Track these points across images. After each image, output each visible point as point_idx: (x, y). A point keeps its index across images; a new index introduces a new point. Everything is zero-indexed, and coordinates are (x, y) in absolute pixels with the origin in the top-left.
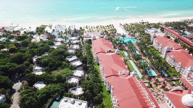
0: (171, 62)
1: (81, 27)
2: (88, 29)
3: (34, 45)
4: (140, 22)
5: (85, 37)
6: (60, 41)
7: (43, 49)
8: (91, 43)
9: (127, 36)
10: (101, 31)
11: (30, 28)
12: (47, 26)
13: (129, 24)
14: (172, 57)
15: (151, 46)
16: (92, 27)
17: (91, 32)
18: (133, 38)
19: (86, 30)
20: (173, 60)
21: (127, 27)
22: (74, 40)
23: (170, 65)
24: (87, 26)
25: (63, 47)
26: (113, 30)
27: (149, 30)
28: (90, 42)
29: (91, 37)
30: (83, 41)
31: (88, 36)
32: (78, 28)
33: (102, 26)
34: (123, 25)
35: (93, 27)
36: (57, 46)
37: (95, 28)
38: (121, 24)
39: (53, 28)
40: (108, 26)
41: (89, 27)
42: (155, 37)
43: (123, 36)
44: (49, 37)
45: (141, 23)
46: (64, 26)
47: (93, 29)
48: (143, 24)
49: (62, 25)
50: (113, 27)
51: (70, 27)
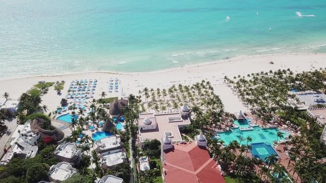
1: (131, 95)
2: (150, 100)
4: (271, 72)
5: (142, 131)
8: (158, 155)
10: (182, 108)
11: (6, 95)
12: (51, 84)
13: (248, 79)
16: (158, 90)
17: (157, 108)
19: (143, 99)
22: (109, 151)
24: (146, 90)
26: (214, 103)
28: (153, 148)
29: (156, 130)
30: (137, 143)
31: (150, 127)
33: (183, 87)
34: (232, 79)
35: (161, 91)
37: (167, 93)
38: (228, 79)
39: (64, 94)
40: (197, 86)
41: (152, 90)
44: (44, 136)
45: (275, 73)
47: (161, 98)
48: (281, 77)
49: (88, 81)
50: (210, 91)
51: (103, 94)
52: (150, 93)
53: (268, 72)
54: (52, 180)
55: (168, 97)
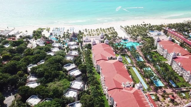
0: (179, 70)
1: (80, 31)
2: (88, 33)
3: (29, 52)
4: (141, 24)
5: (84, 42)
6: (58, 46)
7: (38, 56)
8: (91, 48)
9: (129, 40)
10: (101, 35)
11: (26, 31)
12: (44, 29)
13: (130, 27)
14: (179, 64)
15: (155, 50)
16: (91, 30)
17: (90, 35)
18: (136, 41)
19: (85, 33)
20: (180, 68)
21: (128, 30)
22: (72, 45)
23: (178, 73)
24: (86, 29)
25: (60, 53)
26: (114, 33)
27: (151, 33)
28: (89, 47)
29: (90, 42)
30: (82, 45)
31: (88, 41)
32: (77, 32)
33: (102, 29)
34: (124, 27)
35: (93, 30)
36: (54, 52)
37: (95, 31)
38: (122, 27)
39: (51, 31)
40: (108, 29)
41: (89, 30)
42: (159, 41)
43: (125, 40)
44: (46, 42)
45: (143, 25)
46: (62, 29)
47: (92, 32)
48: (145, 26)
49: (61, 28)
50: (113, 30)
51: (68, 30)
52: (88, 31)
53: (140, 24)
54: (52, 51)
55: (95, 33)
